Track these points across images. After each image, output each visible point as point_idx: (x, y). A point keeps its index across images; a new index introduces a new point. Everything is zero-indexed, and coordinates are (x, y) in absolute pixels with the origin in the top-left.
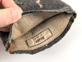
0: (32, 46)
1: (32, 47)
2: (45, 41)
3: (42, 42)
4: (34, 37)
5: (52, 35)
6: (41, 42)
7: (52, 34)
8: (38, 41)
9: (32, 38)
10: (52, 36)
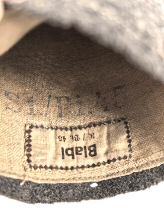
0: (41, 167)
1: (38, 169)
2: (94, 166)
3: (83, 167)
4: (61, 129)
5: (128, 154)
6: (80, 165)
7: (131, 150)
8: (70, 152)
9: (52, 128)
10: (130, 156)
